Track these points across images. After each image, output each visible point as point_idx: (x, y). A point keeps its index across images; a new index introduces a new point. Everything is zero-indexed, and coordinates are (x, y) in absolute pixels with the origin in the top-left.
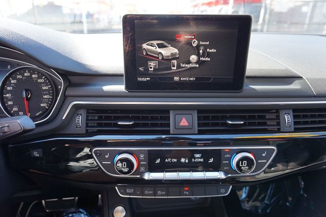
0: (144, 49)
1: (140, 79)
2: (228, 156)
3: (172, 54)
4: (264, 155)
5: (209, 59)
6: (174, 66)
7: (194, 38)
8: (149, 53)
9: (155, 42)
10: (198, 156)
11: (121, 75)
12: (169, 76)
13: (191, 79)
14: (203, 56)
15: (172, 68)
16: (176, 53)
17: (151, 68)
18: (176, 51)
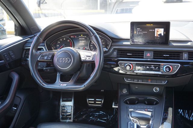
2: (163, 66)
4: (175, 67)
10: (152, 66)
11: (129, 39)
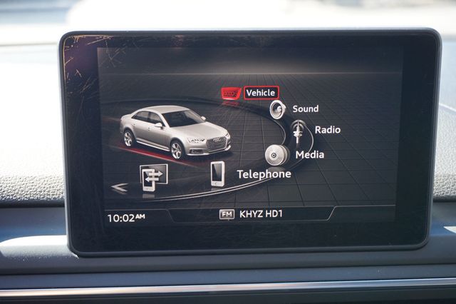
0: (128, 129)
1: (115, 218)
3: (210, 142)
5: (322, 156)
6: (217, 178)
7: (275, 97)
8: (141, 141)
9: (159, 111)
11: (57, 204)
12: (203, 207)
13: (271, 214)
14: (304, 146)
15: (213, 183)
16: (223, 139)
17: (149, 184)
18: (221, 133)
